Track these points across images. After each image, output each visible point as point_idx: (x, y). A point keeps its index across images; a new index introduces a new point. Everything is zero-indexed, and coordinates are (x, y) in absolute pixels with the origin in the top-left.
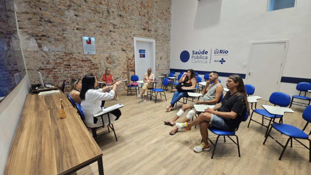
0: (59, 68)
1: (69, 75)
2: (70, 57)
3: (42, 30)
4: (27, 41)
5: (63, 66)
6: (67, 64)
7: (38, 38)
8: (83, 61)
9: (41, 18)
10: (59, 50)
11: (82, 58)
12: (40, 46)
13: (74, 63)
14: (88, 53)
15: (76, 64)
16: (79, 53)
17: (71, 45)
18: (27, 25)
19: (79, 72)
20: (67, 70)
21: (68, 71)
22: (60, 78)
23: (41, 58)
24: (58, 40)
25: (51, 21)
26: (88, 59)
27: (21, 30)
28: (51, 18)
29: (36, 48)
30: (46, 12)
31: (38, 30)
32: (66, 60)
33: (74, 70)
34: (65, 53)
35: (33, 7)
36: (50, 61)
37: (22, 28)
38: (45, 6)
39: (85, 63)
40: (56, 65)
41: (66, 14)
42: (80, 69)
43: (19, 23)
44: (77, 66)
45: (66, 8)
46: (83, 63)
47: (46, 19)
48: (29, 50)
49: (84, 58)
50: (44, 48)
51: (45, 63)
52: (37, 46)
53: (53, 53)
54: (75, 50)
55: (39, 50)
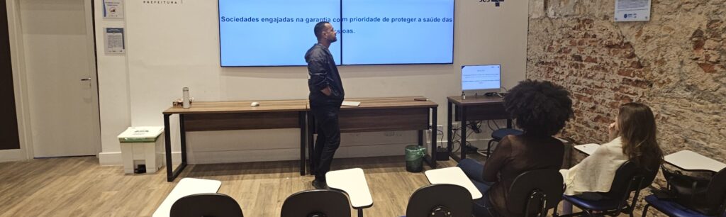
0: (563, 63)
1: (574, 89)
2: (586, 34)
5: (570, 58)
6: (577, 54)
8: (610, 46)
10: (568, 13)
11: (611, 34)
12: (546, 7)
13: (587, 52)
14: (625, 16)
15: (593, 56)
16: (606, 18)
20: (575, 71)
21: (575, 75)
23: (545, 34)
26: (625, 41)
29: (541, 14)
32: (578, 40)
33: (586, 77)
34: (579, 20)
36: (555, 43)
39: (615, 53)
40: (559, 56)
42: (600, 74)
44: (595, 64)
46: (610, 54)
48: (534, 16)
49: (616, 35)
50: (550, 9)
51: (547, 48)
52: (543, 6)
53: (560, 21)
54: (596, 8)
55: (544, 15)
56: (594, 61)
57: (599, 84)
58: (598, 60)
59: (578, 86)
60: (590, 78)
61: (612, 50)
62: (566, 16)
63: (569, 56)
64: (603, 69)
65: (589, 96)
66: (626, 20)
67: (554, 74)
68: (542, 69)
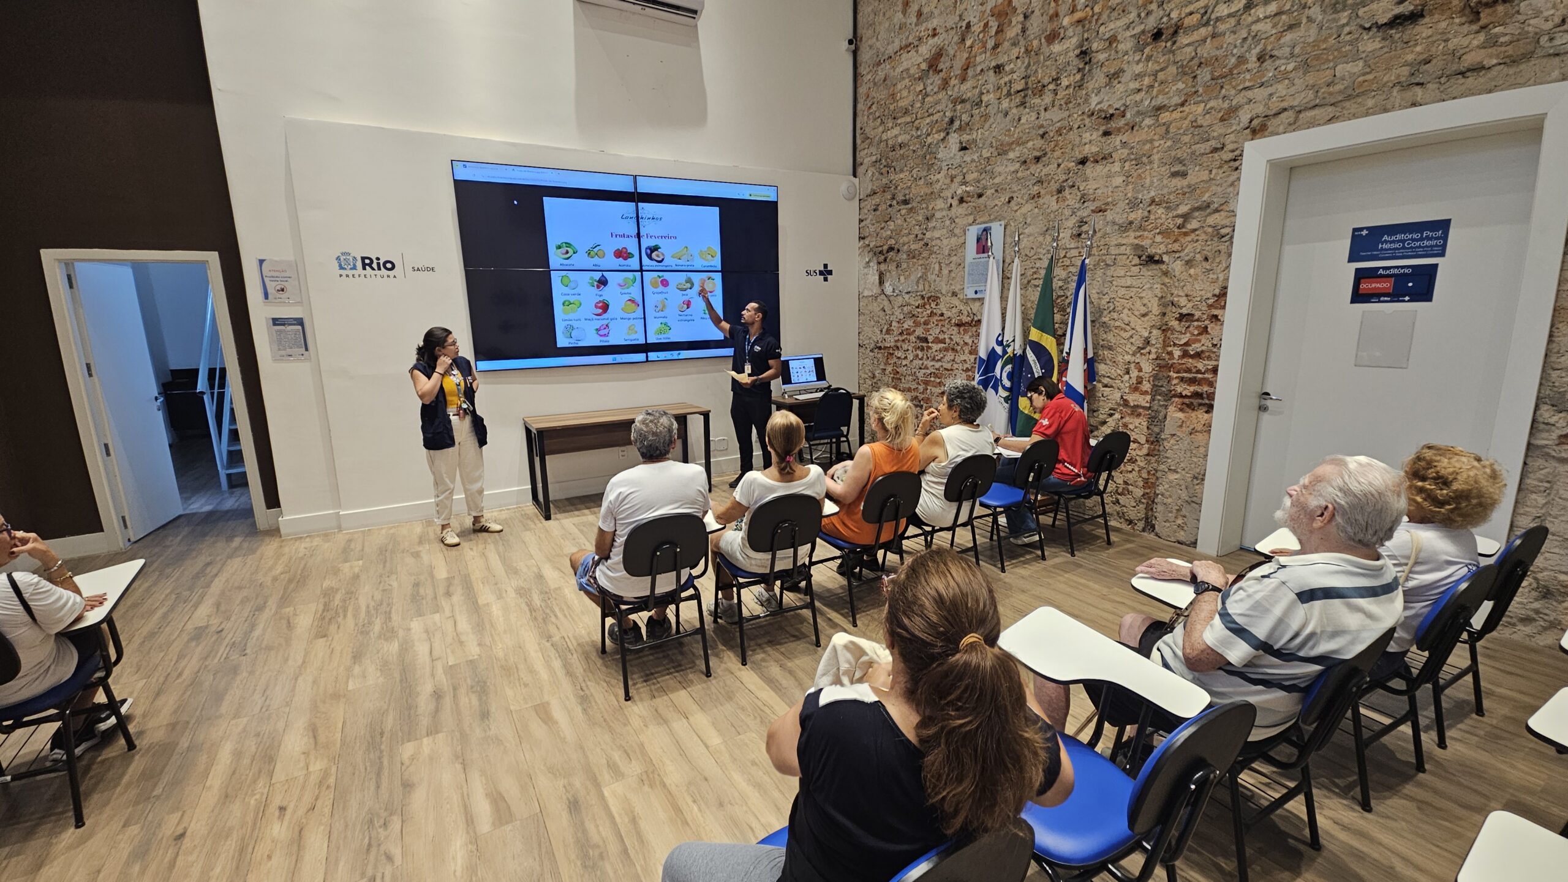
0: (905, 346)
1: (920, 374)
2: (932, 312)
3: (889, 233)
4: (866, 270)
5: (914, 340)
6: (922, 336)
7: (882, 258)
8: (959, 325)
9: (893, 198)
10: (910, 289)
11: (960, 312)
12: (881, 282)
13: (935, 332)
14: (976, 292)
15: (941, 337)
16: (954, 294)
17: (937, 267)
18: (870, 226)
19: (946, 369)
20: (920, 354)
21: (921, 359)
22: (903, 381)
23: (882, 314)
24: (914, 257)
25: (907, 197)
26: (976, 319)
27: (862, 242)
28: (910, 187)
29: (876, 290)
30: (902, 176)
31: (884, 235)
32: (923, 320)
33: (933, 359)
34: (923, 297)
35: (884, 170)
36: (894, 324)
37: (863, 238)
38: (902, 156)
39: (965, 331)
40: (901, 338)
41: (939, 156)
42: (950, 356)
43: (862, 224)
44: (943, 345)
45: (942, 135)
46: (959, 333)
47: (900, 197)
48: (866, 293)
49: (966, 313)
50: (887, 284)
51: (884, 330)
52: (877, 281)
53: (900, 298)
54: (943, 284)
55: (879, 291)
56: (943, 341)
57: (948, 366)
58: (947, 341)
59: (923, 371)
60: (939, 360)
61: (962, 329)
62: (908, 293)
63: (912, 338)
64: (953, 349)
65: (938, 380)
66: (978, 296)
67: (895, 360)
68: (880, 355)
